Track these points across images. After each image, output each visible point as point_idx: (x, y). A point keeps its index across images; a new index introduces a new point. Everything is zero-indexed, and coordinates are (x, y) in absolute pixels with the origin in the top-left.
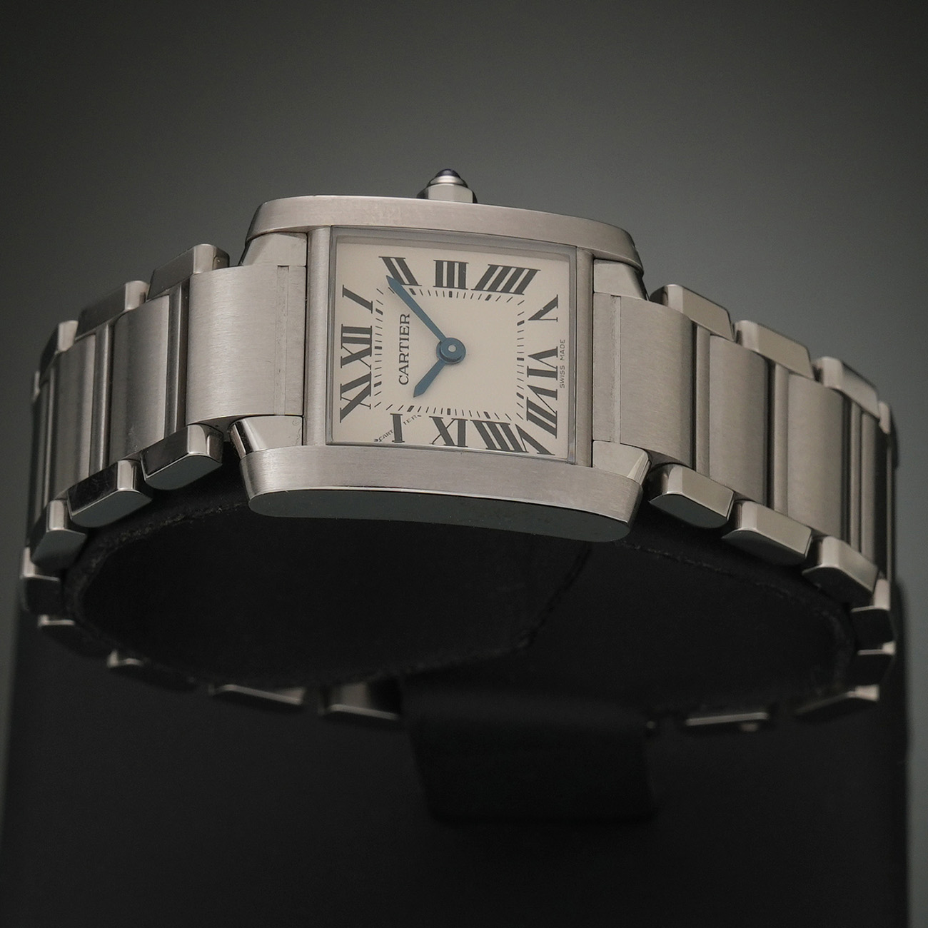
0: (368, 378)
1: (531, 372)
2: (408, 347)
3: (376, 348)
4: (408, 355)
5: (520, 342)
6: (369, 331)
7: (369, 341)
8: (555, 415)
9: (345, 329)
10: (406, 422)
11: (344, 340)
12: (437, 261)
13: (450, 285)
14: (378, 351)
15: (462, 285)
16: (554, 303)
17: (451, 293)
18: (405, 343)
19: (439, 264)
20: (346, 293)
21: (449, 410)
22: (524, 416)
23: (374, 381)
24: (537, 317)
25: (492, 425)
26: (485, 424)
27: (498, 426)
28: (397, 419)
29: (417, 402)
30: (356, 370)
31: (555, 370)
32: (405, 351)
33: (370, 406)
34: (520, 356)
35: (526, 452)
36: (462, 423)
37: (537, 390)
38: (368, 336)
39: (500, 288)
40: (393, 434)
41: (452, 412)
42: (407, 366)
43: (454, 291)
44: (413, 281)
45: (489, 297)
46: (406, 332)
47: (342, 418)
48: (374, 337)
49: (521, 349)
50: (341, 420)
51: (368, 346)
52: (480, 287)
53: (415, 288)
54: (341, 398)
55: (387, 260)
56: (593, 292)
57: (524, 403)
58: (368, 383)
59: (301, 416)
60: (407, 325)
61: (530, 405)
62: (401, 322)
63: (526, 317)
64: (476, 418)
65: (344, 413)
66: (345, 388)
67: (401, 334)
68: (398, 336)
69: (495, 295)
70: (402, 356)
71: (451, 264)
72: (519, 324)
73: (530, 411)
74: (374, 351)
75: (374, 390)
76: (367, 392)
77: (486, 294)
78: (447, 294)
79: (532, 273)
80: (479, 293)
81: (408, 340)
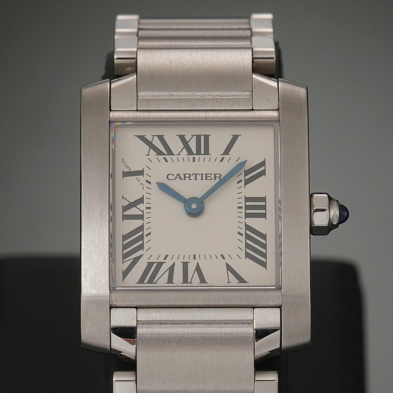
0: (170, 153)
1: (185, 265)
2: (196, 179)
3: (194, 158)
4: (190, 179)
5: (208, 257)
6: (207, 152)
7: (199, 153)
8: (154, 282)
9: (207, 137)
10: (138, 179)
11: (198, 137)
12: (265, 197)
13: (247, 207)
14: (191, 159)
15: (247, 216)
16: (241, 280)
17: (241, 208)
18: (199, 177)
19: (264, 199)
20: (235, 138)
21: (150, 208)
22: (150, 261)
23: (168, 157)
24: (229, 268)
25: (141, 238)
26: (141, 233)
27: (141, 242)
28: (141, 173)
29: (154, 186)
30: (176, 145)
31: (189, 281)
32: (193, 177)
33: (148, 155)
34: (197, 257)
35: (123, 262)
36: (141, 217)
37: (172, 269)
38: (202, 152)
39: (248, 241)
40: (128, 171)
41: (148, 211)
42: (181, 179)
43: (243, 210)
44: (247, 182)
45: (241, 235)
46: (208, 178)
47: (139, 137)
48: (202, 157)
49: (202, 257)
50: (136, 136)
51: (195, 153)
52: (248, 227)
53: (243, 183)
54: (154, 136)
55: (263, 164)
56: (254, 308)
57: (161, 260)
58: (166, 153)
59: (137, 109)
60: (213, 178)
61: (160, 265)
62: (215, 174)
63: (228, 260)
64: (146, 226)
65: (142, 138)
66: (161, 138)
67: (206, 174)
68: (204, 173)
69: (243, 238)
70: (189, 176)
71: (264, 207)
72: (222, 256)
73: (155, 265)
74: (191, 157)
75: (161, 157)
76: (159, 153)
77: (243, 232)
78: (240, 205)
79: (264, 265)
80: (244, 227)
81: (202, 179)
